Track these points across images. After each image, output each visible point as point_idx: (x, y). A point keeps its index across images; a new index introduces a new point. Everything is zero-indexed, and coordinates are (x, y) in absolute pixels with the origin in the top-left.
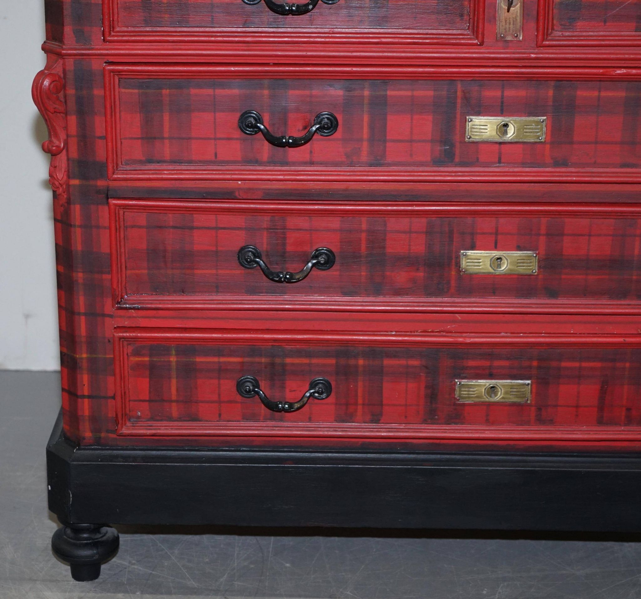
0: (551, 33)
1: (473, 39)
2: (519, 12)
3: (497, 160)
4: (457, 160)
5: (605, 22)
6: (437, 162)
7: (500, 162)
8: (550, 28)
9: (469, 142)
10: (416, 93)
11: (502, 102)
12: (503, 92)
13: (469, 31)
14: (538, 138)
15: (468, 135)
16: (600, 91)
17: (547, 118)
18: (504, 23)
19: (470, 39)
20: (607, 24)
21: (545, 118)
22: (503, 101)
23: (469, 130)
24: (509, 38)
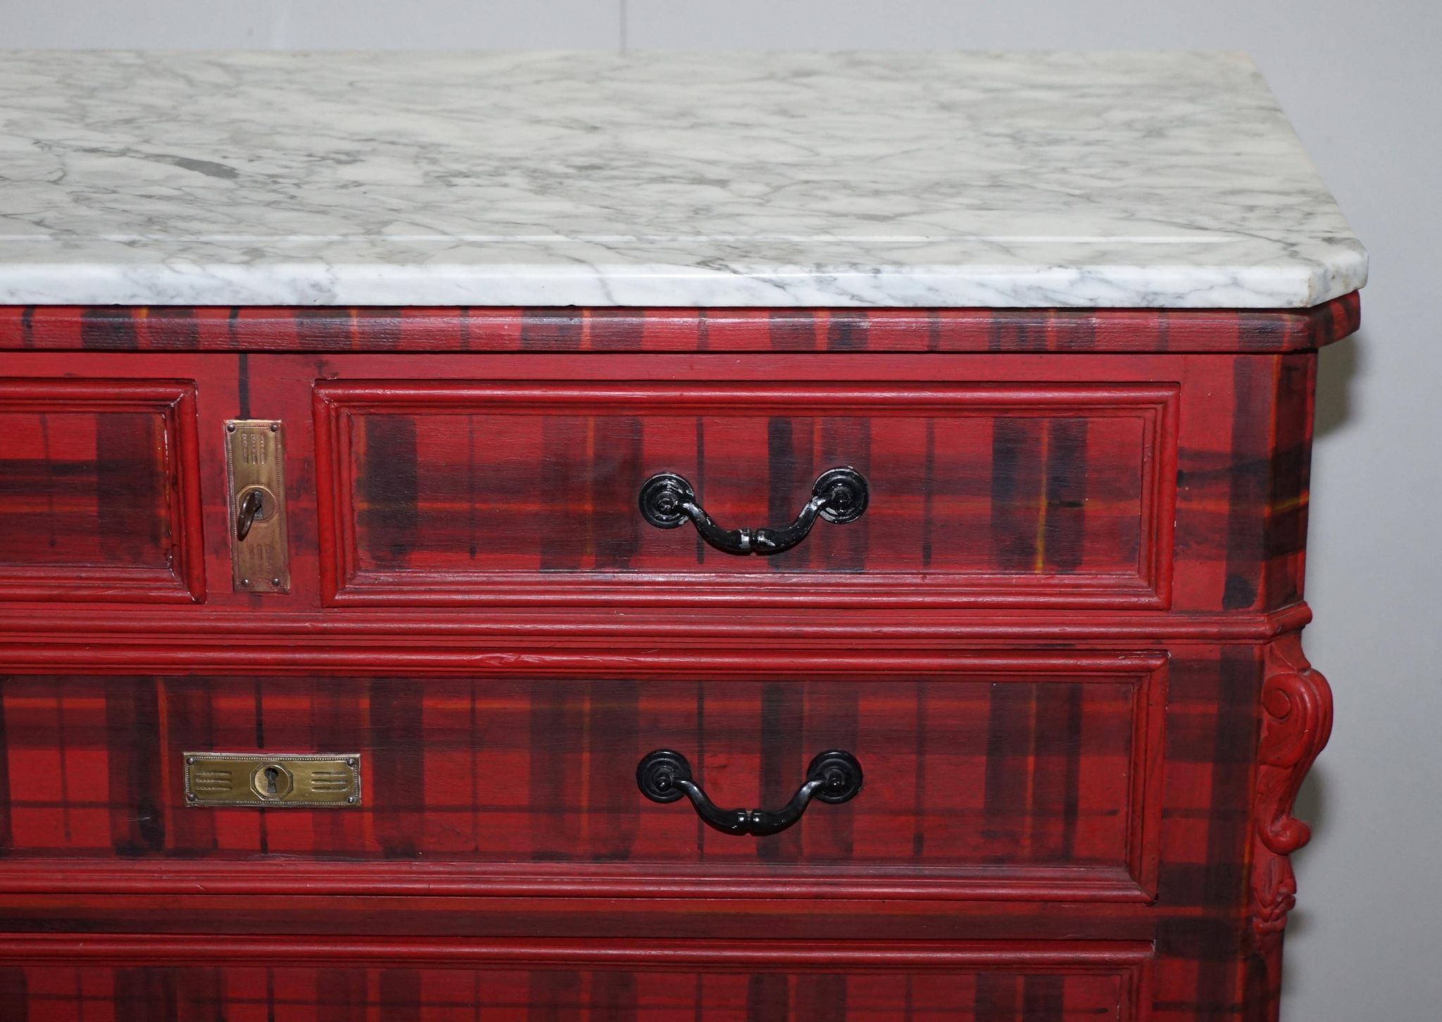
0: (354, 577)
1: (180, 589)
2: (277, 530)
3: (258, 847)
4: (169, 843)
5: (473, 552)
6: (128, 850)
7: (264, 848)
8: (349, 566)
9: (193, 808)
10: (68, 703)
11: (260, 723)
12: (259, 700)
13: (173, 571)
14: (346, 797)
15: (191, 793)
16: (473, 700)
17: (361, 757)
18: (248, 556)
19: (176, 589)
20: (478, 556)
21: (358, 755)
22: (261, 720)
23: (192, 781)
24: (262, 587)
